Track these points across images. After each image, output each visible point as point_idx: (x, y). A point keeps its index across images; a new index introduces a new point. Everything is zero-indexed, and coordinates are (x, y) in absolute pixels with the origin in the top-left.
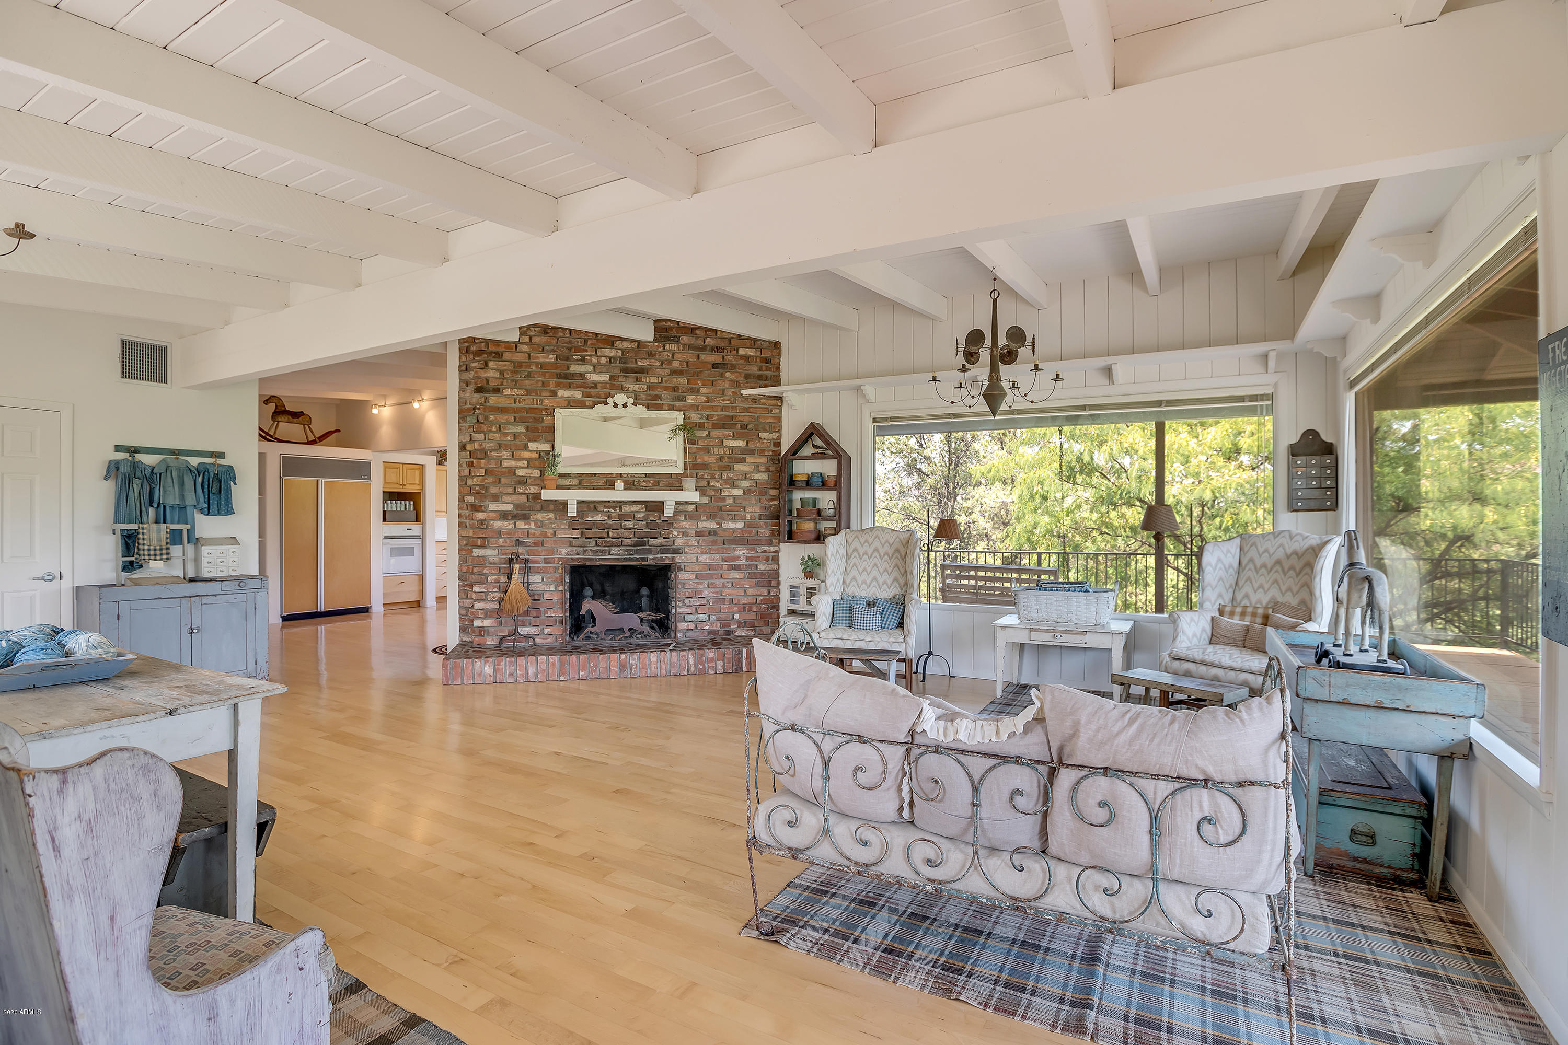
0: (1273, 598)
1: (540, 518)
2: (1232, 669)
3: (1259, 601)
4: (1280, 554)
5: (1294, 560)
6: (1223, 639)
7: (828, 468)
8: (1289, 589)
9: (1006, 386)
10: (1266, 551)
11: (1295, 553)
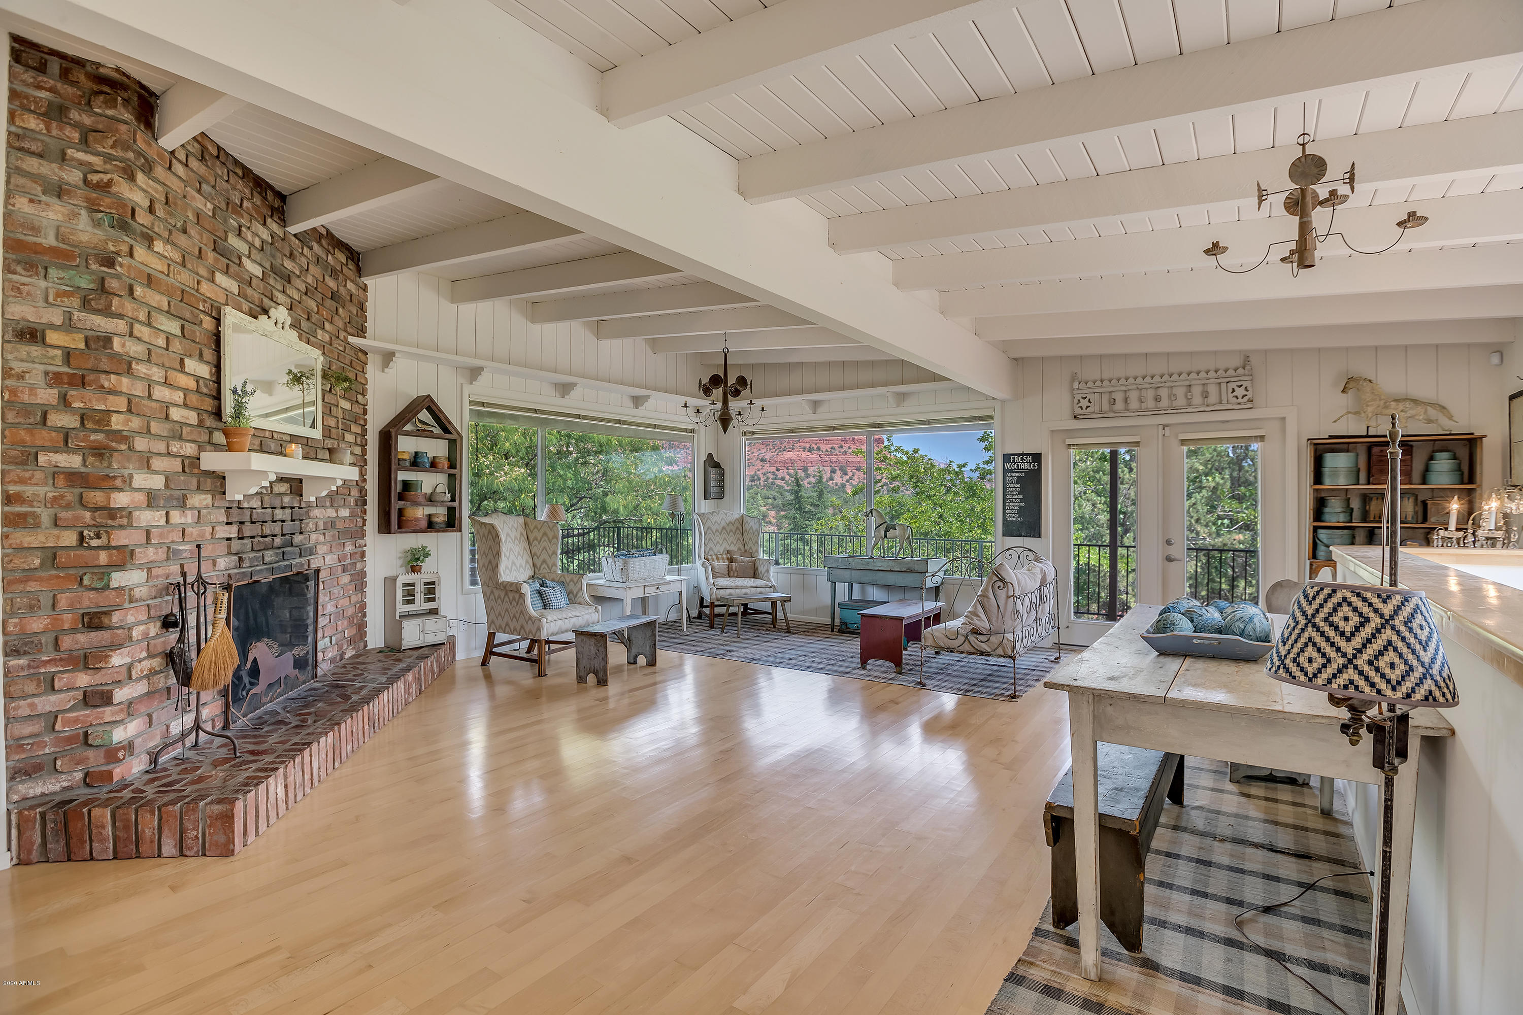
0: (725, 548)
1: (197, 505)
2: (752, 587)
3: (718, 551)
4: (723, 524)
5: (731, 527)
6: (719, 575)
7: (436, 448)
8: (732, 542)
9: (733, 414)
10: (716, 522)
11: (730, 522)
